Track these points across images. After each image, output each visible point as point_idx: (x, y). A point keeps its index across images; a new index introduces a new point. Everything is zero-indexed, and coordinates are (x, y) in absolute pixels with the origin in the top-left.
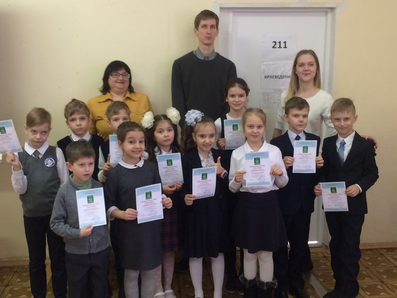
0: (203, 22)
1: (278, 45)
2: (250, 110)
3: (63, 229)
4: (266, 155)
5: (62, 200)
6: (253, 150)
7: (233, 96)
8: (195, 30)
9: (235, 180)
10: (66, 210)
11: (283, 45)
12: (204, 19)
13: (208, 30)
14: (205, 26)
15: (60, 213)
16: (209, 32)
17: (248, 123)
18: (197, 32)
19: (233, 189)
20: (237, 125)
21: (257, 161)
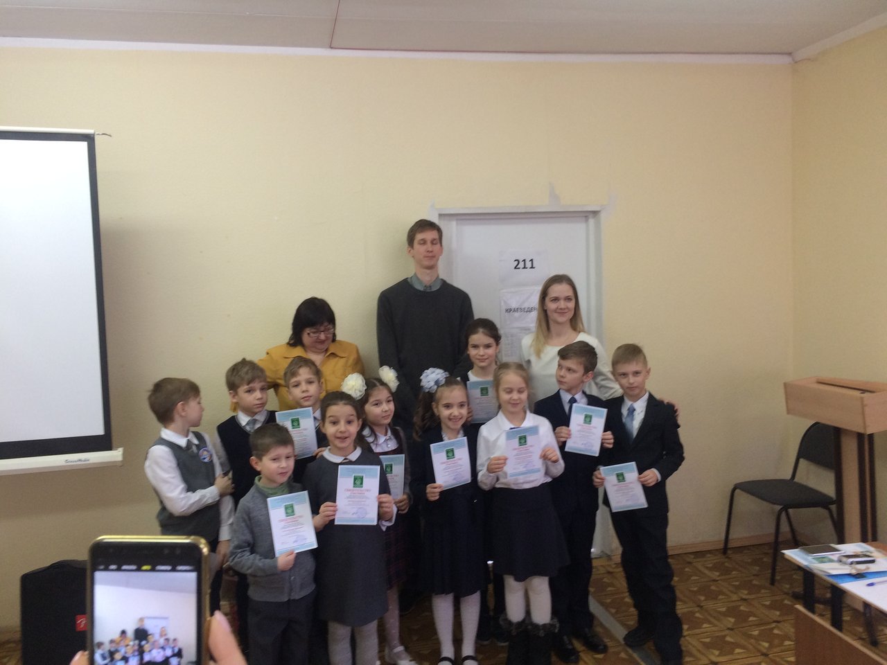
0: (419, 236)
1: (521, 265)
2: (504, 366)
3: (251, 561)
4: (534, 430)
5: (246, 518)
6: (514, 425)
7: (476, 346)
8: (410, 249)
9: (488, 470)
10: (252, 532)
11: (529, 264)
12: (422, 232)
13: (429, 246)
14: (424, 242)
15: (244, 538)
16: (430, 250)
17: (503, 386)
18: (412, 251)
19: (485, 484)
20: (487, 389)
21: (523, 440)
